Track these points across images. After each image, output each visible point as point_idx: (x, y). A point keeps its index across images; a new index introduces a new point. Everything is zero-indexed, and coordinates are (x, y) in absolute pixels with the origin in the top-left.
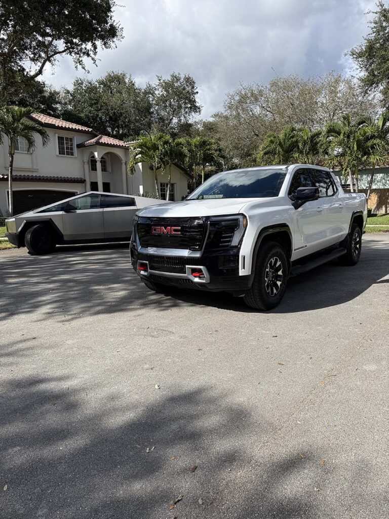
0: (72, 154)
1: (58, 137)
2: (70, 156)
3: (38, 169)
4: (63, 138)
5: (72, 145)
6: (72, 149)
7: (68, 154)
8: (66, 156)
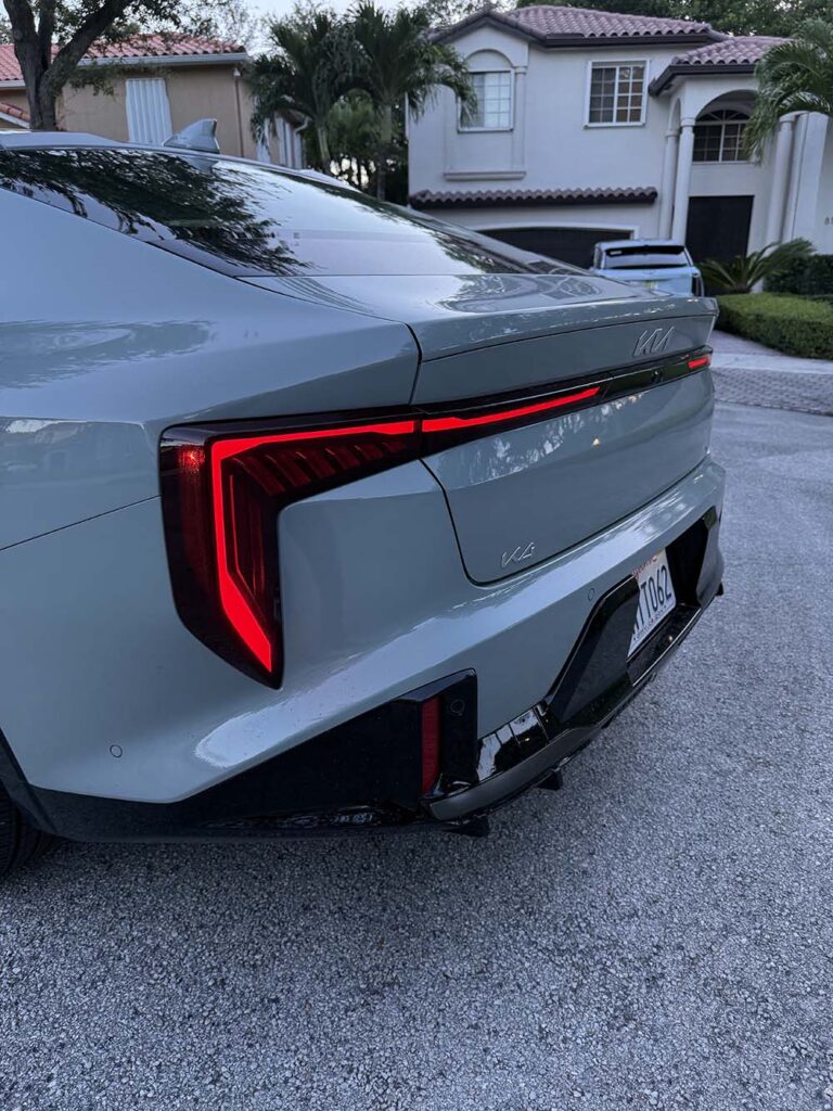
0: (636, 116)
1: (594, 70)
2: (628, 123)
3: (525, 173)
4: (614, 70)
5: (638, 87)
6: (637, 101)
7: (622, 116)
8: (614, 123)
